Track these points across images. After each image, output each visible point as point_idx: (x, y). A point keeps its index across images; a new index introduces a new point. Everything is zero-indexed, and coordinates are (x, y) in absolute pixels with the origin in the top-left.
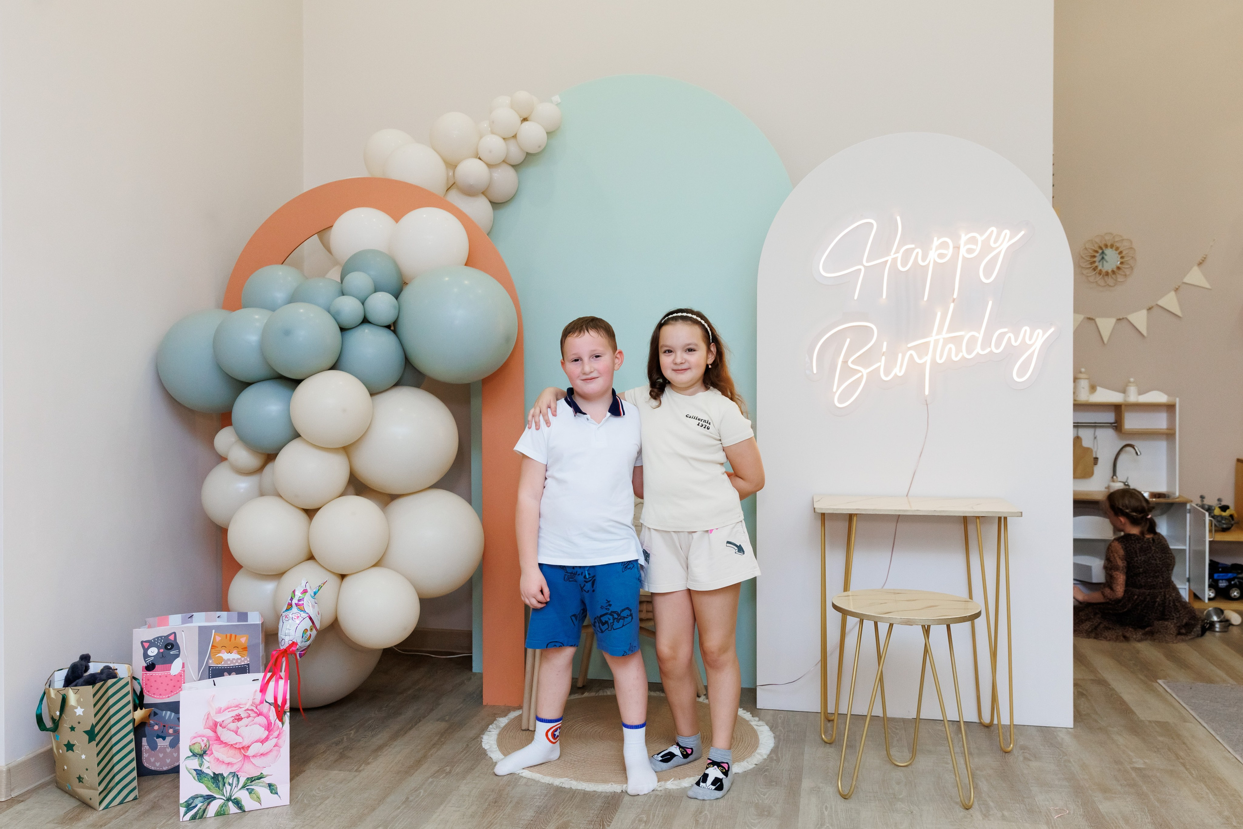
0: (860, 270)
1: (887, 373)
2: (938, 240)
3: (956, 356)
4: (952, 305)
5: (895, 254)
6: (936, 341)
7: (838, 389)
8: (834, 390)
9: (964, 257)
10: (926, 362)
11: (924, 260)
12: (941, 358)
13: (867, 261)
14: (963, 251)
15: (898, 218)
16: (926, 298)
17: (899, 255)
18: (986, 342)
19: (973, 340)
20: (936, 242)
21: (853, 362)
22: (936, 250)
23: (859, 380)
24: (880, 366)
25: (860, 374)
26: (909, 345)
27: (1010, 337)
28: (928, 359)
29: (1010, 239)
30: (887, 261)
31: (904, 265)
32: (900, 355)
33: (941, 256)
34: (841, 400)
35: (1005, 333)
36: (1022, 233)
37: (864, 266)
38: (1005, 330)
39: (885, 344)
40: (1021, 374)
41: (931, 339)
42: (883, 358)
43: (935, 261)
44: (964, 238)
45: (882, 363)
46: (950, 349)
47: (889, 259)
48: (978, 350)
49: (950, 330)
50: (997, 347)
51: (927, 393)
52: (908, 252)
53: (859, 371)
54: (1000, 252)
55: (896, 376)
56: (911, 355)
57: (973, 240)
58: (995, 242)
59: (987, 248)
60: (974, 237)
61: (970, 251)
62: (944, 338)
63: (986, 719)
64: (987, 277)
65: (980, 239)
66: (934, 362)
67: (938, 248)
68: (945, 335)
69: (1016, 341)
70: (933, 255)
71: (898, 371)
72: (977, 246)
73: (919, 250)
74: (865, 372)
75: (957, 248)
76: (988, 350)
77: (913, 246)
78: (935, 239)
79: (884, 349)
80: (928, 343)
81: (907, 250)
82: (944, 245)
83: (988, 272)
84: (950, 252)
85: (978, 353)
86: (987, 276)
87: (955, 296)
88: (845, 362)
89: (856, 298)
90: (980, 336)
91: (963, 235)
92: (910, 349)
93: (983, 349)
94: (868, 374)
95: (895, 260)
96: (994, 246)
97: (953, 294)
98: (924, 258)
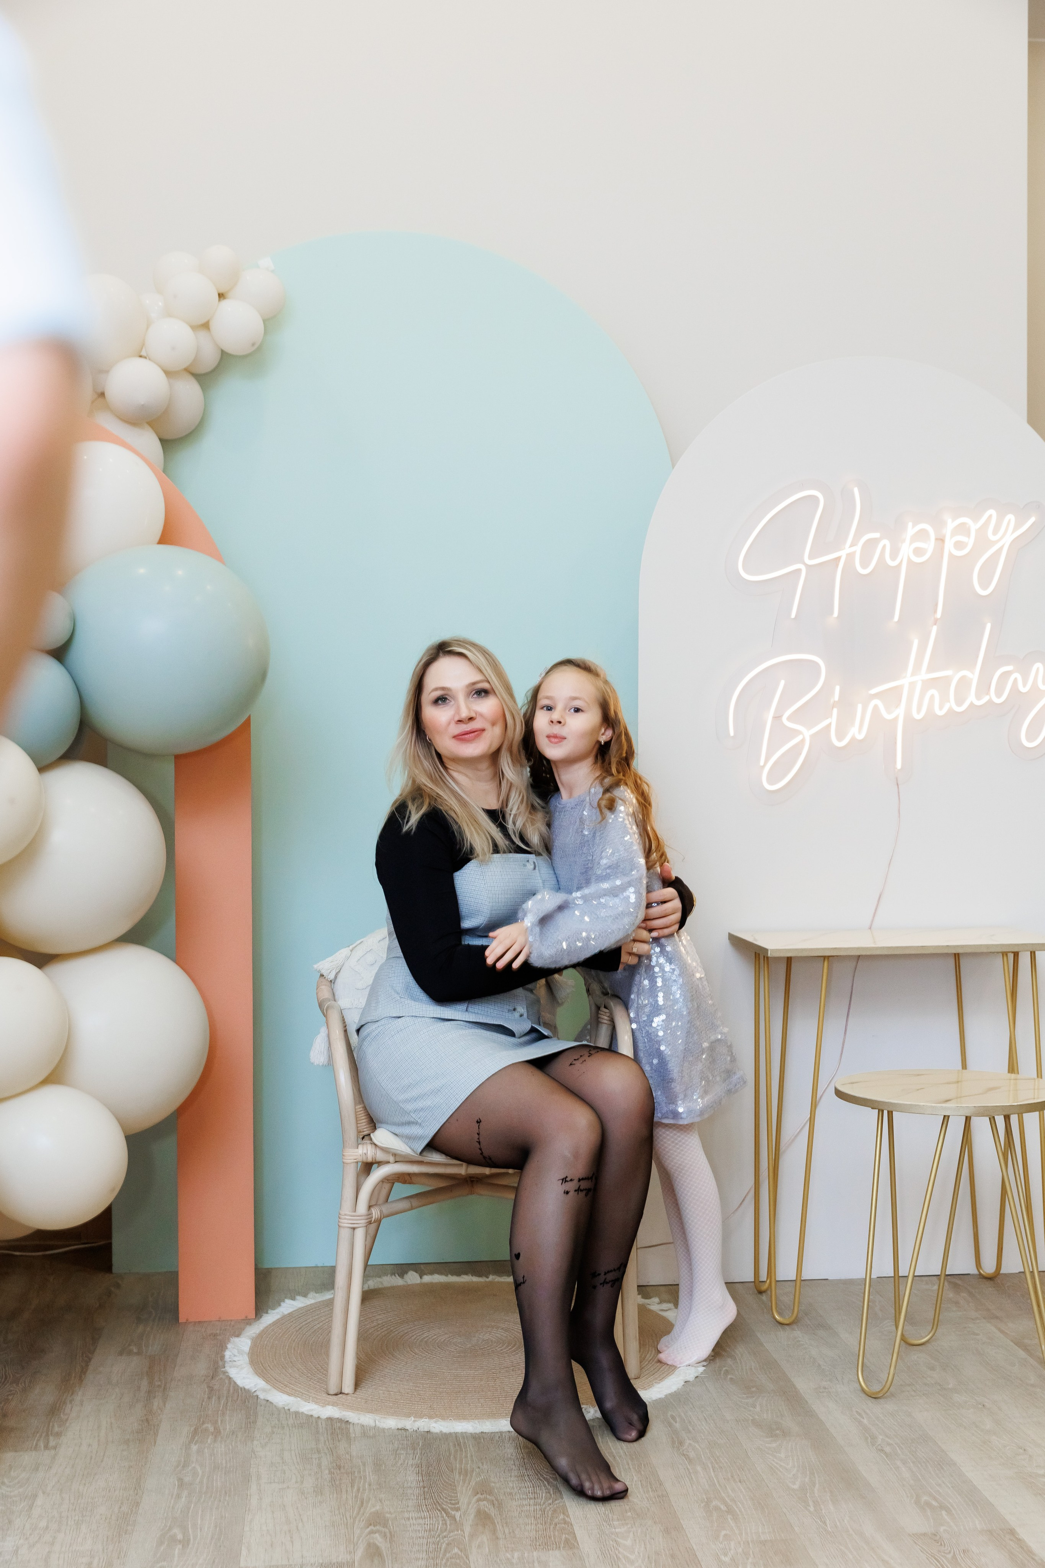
0: (799, 570)
1: (840, 736)
2: (913, 527)
3: (941, 708)
4: (935, 628)
5: (850, 546)
6: (912, 685)
7: (767, 763)
8: (762, 763)
9: (951, 555)
10: (896, 719)
11: (894, 556)
12: (919, 712)
13: (810, 558)
14: (949, 545)
15: (856, 491)
16: (896, 618)
17: (858, 549)
18: (983, 687)
19: (964, 683)
20: (911, 530)
21: (789, 719)
22: (912, 542)
23: (798, 748)
24: (830, 725)
25: (800, 738)
26: (873, 691)
27: (1016, 679)
28: (900, 712)
29: (1016, 529)
30: (839, 559)
31: (864, 565)
32: (860, 708)
33: (918, 552)
34: (772, 780)
35: (1007, 674)
36: (1032, 520)
37: (806, 565)
38: (1010, 668)
39: (837, 689)
40: (1032, 735)
41: (904, 682)
42: (835, 711)
43: (910, 561)
44: (951, 525)
45: (833, 720)
46: (932, 697)
47: (843, 554)
48: (972, 698)
49: (930, 669)
50: (999, 694)
51: (899, 766)
52: (871, 544)
53: (798, 732)
54: (1002, 548)
55: (853, 739)
56: (876, 707)
57: (962, 529)
58: (995, 532)
59: (982, 542)
60: (963, 524)
61: (959, 545)
62: (922, 680)
63: (989, 1267)
64: (984, 587)
65: (974, 527)
66: (908, 718)
67: (915, 538)
68: (924, 675)
69: (1024, 685)
70: (906, 551)
71: (857, 732)
72: (969, 536)
73: (886, 542)
74: (807, 734)
75: (941, 540)
76: (986, 699)
77: (877, 535)
78: (910, 524)
79: (836, 697)
80: (898, 689)
81: (869, 541)
82: (922, 535)
83: (985, 579)
84: (930, 546)
85: (972, 704)
86: (984, 585)
87: (939, 615)
88: (777, 718)
89: (793, 615)
90: (974, 676)
91: (949, 521)
92: (876, 696)
93: (978, 697)
94: (812, 736)
95: (850, 556)
96: (993, 538)
97: (935, 612)
98: (894, 554)
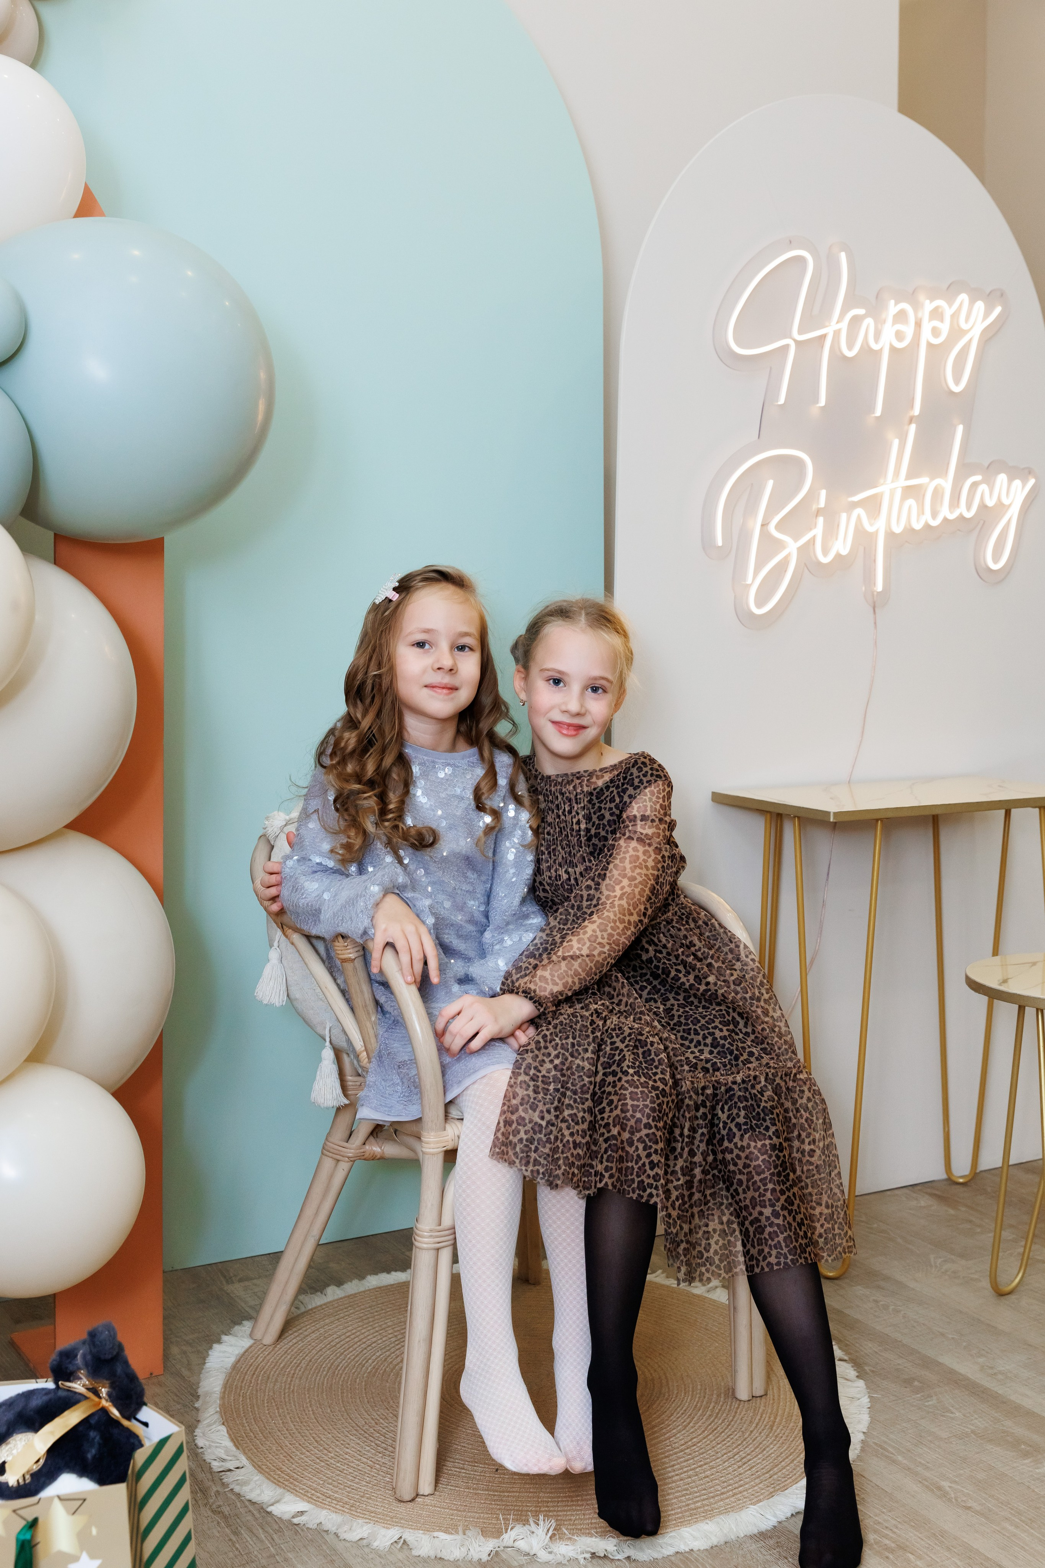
0: (788, 347)
1: (826, 549)
2: (895, 305)
3: (918, 521)
4: (913, 427)
5: (837, 323)
6: (892, 492)
7: (754, 581)
8: (749, 581)
9: (928, 341)
10: (878, 530)
11: (877, 339)
12: (898, 523)
13: (800, 332)
14: (926, 331)
15: (843, 257)
16: (878, 412)
17: (844, 325)
18: (955, 501)
19: (938, 492)
20: (893, 308)
21: (776, 527)
22: (893, 323)
23: (785, 564)
24: (816, 535)
25: (786, 551)
26: (857, 498)
27: (983, 492)
28: (881, 524)
29: (984, 318)
30: (826, 335)
31: (850, 346)
32: (844, 516)
33: (899, 335)
34: (758, 602)
35: (978, 485)
36: (999, 310)
37: (795, 341)
38: (978, 478)
39: (823, 493)
40: (996, 558)
41: (885, 489)
42: (821, 520)
43: (891, 345)
44: (928, 307)
45: (818, 531)
46: (910, 507)
47: (829, 330)
48: (945, 512)
49: (908, 477)
50: (969, 508)
51: (879, 587)
52: (856, 321)
53: (785, 545)
54: (970, 340)
55: (838, 554)
56: (859, 517)
57: (938, 313)
58: (966, 321)
59: (956, 333)
60: (939, 308)
61: (935, 332)
62: (902, 487)
64: (957, 382)
65: (948, 312)
66: (889, 531)
67: (896, 319)
68: (902, 482)
69: (991, 499)
70: (888, 333)
71: (842, 546)
72: (944, 322)
73: (869, 322)
74: (793, 547)
75: (918, 324)
76: (957, 512)
77: (861, 311)
78: (892, 302)
79: (822, 503)
80: (881, 496)
81: (855, 317)
82: (902, 316)
83: (958, 373)
84: (909, 330)
85: (945, 518)
86: (957, 380)
87: (916, 411)
88: (765, 526)
89: (782, 401)
90: (947, 485)
91: (926, 303)
92: (855, 505)
93: (951, 510)
94: (799, 549)
95: (837, 333)
96: (964, 326)
97: (912, 407)
98: (877, 336)
